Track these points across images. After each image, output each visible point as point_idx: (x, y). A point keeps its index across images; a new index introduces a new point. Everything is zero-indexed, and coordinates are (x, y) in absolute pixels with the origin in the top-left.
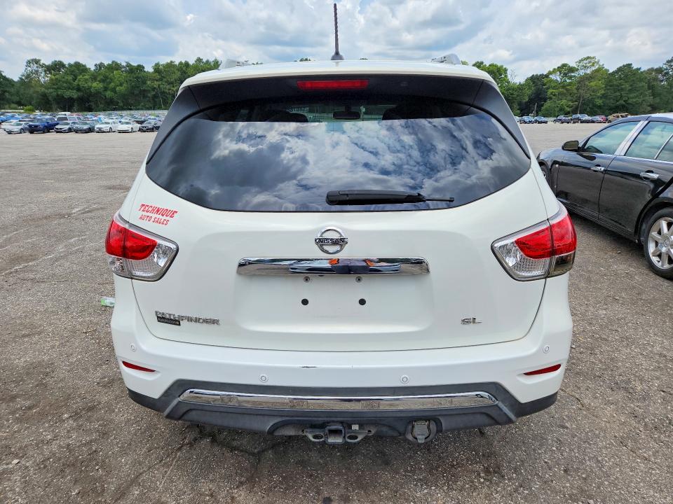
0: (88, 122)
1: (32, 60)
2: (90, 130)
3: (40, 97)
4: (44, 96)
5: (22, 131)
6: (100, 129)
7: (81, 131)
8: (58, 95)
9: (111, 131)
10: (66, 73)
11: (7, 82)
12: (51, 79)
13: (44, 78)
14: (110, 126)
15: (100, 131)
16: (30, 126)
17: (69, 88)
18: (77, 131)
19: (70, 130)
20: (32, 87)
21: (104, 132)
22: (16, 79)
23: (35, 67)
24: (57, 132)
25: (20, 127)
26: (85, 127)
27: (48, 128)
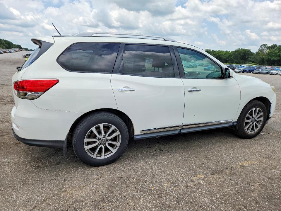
0: (268, 70)
1: (263, 45)
2: (267, 73)
3: (261, 59)
4: (263, 59)
5: (240, 72)
6: (272, 73)
7: (263, 73)
8: (268, 59)
9: (277, 74)
10: (276, 49)
11: (251, 54)
12: (269, 52)
13: (266, 52)
14: (277, 72)
15: (272, 74)
16: (243, 70)
17: (275, 56)
18: (261, 73)
19: (259, 73)
20: (259, 55)
21: (274, 75)
22: (255, 52)
23: (263, 47)
24: (253, 73)
25: (240, 70)
26: (266, 72)
27: (251, 71)
